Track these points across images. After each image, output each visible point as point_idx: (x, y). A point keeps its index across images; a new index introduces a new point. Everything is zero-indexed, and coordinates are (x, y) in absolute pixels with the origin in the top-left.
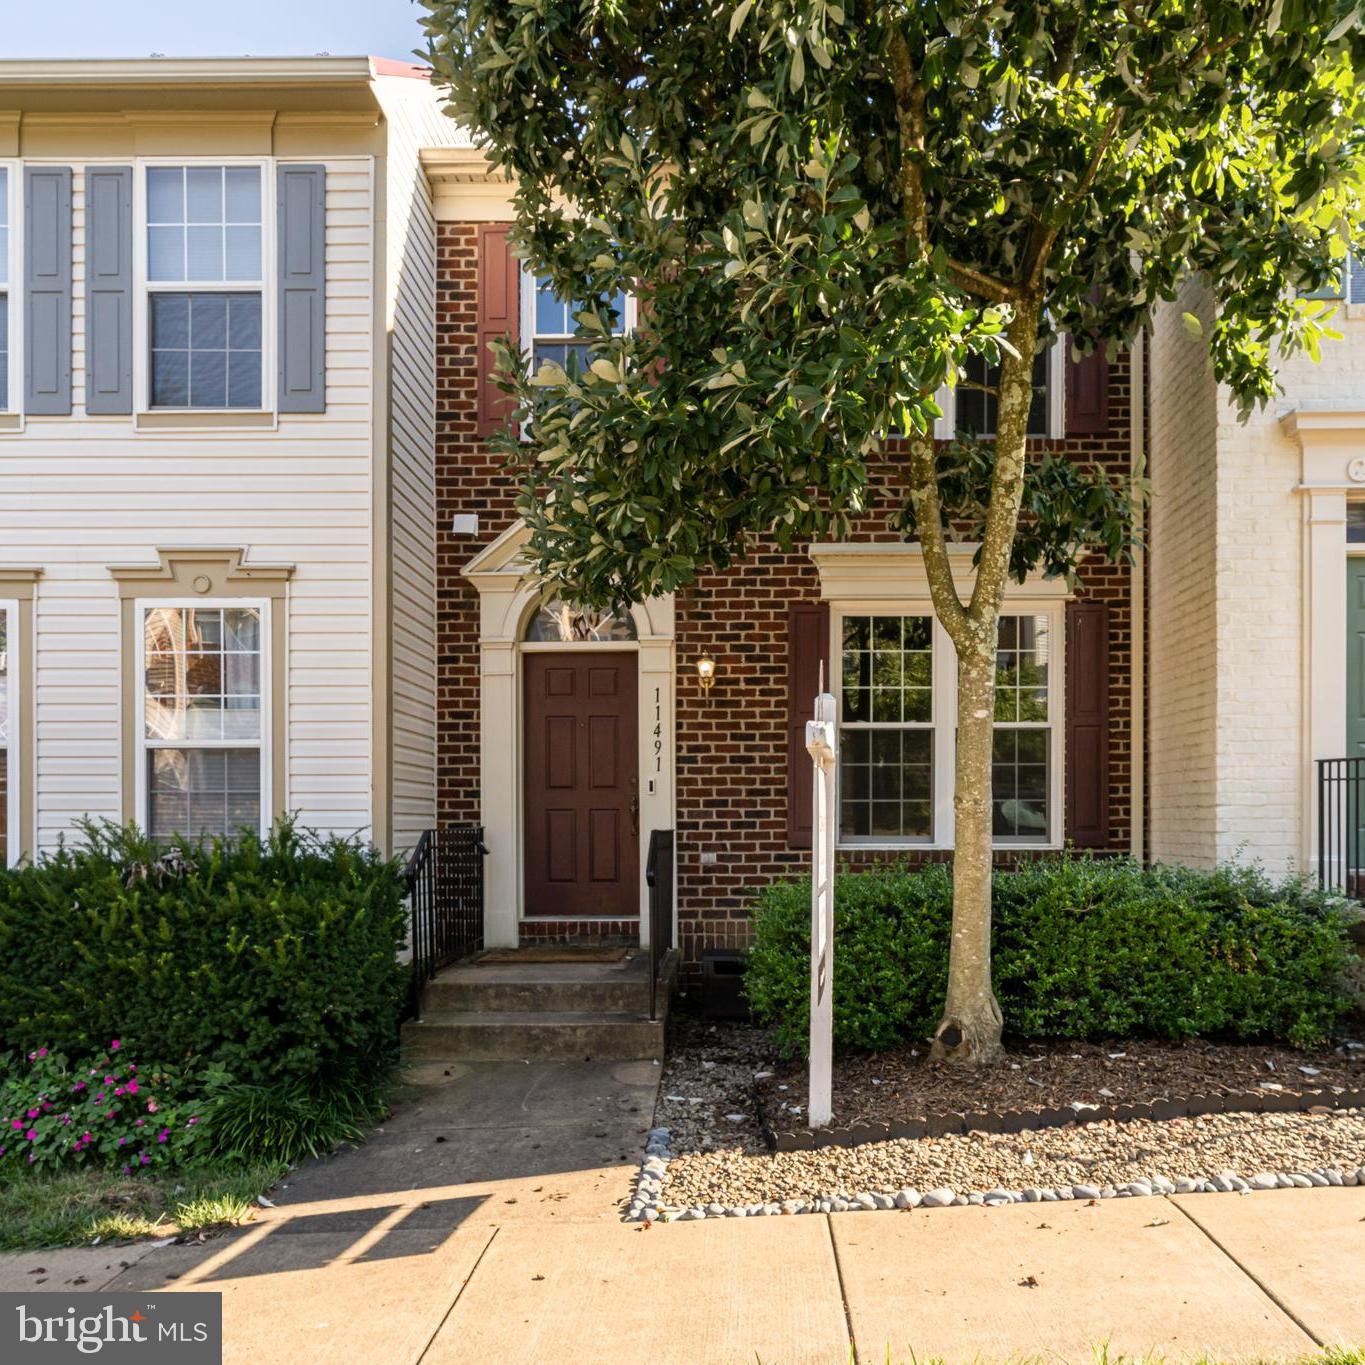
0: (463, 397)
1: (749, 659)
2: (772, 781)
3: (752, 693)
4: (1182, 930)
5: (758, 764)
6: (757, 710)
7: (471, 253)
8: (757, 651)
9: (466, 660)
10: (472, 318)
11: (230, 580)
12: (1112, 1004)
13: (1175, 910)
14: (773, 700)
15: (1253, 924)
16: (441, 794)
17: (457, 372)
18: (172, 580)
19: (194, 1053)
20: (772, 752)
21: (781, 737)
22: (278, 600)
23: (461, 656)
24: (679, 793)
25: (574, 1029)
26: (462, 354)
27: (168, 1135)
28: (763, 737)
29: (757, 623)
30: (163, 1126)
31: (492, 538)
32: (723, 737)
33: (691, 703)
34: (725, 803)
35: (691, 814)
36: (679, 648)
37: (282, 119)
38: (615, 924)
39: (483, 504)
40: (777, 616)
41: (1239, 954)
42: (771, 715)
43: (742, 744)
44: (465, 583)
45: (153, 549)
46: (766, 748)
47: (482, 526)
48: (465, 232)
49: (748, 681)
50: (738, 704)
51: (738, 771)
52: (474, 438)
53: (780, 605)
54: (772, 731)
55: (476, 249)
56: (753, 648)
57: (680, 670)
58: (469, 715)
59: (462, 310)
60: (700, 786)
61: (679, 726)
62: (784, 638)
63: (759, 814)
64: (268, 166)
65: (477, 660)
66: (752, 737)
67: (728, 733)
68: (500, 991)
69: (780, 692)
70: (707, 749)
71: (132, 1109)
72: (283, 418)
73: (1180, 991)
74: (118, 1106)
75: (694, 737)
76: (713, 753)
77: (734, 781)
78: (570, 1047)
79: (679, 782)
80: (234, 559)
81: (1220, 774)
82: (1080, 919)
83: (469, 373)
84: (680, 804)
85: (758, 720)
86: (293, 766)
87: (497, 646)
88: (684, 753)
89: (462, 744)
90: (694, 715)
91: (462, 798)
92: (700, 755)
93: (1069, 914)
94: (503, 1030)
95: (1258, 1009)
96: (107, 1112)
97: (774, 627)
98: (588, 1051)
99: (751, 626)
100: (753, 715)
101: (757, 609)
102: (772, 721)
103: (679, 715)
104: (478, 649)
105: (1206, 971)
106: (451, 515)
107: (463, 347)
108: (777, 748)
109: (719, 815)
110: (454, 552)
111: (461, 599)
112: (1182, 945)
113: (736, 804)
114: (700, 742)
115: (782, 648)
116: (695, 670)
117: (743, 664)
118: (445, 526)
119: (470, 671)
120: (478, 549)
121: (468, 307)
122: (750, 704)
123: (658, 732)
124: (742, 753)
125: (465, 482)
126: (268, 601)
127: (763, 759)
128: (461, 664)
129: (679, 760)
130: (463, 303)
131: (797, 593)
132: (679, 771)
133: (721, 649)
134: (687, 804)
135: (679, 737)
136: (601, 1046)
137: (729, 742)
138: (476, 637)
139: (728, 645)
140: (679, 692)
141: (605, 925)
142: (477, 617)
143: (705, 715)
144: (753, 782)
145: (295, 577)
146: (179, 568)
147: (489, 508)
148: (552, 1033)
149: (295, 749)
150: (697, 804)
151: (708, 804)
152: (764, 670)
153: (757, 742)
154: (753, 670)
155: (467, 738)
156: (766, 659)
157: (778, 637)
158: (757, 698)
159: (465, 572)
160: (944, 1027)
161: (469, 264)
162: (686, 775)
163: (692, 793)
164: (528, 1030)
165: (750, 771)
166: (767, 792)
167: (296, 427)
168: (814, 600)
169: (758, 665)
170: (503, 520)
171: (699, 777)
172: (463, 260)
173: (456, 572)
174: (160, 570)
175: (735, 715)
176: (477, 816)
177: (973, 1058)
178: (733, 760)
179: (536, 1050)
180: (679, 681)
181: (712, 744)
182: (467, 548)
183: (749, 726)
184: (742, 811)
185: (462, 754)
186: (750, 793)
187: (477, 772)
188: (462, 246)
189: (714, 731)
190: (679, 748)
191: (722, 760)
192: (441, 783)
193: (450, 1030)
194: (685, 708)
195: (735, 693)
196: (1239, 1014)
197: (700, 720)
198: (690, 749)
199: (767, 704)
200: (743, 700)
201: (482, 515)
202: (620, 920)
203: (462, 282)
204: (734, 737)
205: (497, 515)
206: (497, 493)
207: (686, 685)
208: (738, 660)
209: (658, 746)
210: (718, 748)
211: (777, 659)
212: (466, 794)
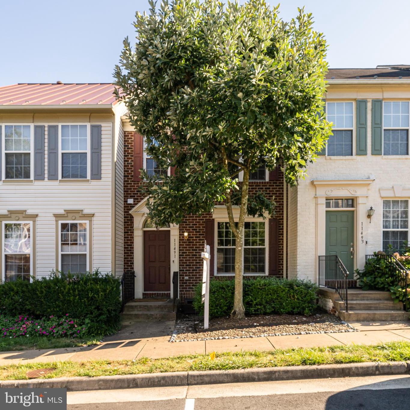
0: (130, 172)
2: (201, 260)
3: (197, 240)
4: (282, 292)
5: (198, 256)
6: (198, 244)
7: (132, 138)
8: (198, 230)
9: (131, 232)
10: (132, 153)
11: (80, 217)
12: (268, 306)
13: (280, 288)
15: (296, 290)
16: (125, 263)
17: (128, 166)
18: (67, 217)
19: (82, 317)
22: (91, 221)
24: (180, 263)
25: (157, 314)
26: (130, 162)
27: (80, 331)
29: (198, 224)
30: (78, 330)
31: (136, 204)
32: (190, 250)
34: (190, 265)
35: (182, 268)
36: (180, 230)
37: (92, 115)
38: (165, 293)
39: (135, 196)
40: (202, 222)
41: (294, 296)
43: (194, 251)
44: (130, 215)
45: (63, 210)
46: (200, 252)
47: (134, 201)
48: (130, 133)
49: (196, 237)
50: (193, 242)
52: (132, 181)
53: (203, 220)
54: (201, 249)
55: (133, 138)
56: (197, 230)
57: (180, 235)
58: (131, 245)
59: (130, 152)
60: (185, 261)
61: (180, 247)
63: (198, 268)
64: (88, 125)
65: (133, 232)
68: (140, 307)
70: (186, 253)
71: (72, 327)
72: (92, 181)
73: (282, 304)
74: (70, 326)
75: (183, 250)
76: (188, 254)
77: (192, 260)
78: (156, 318)
79: (180, 260)
80: (81, 212)
82: (261, 289)
83: (131, 166)
84: (180, 265)
85: (198, 246)
86: (93, 258)
87: (138, 229)
88: (181, 254)
90: (183, 245)
92: (185, 254)
93: (259, 289)
94: (142, 315)
96: (68, 327)
97: (201, 225)
98: (160, 319)
99: (196, 225)
101: (198, 221)
103: (180, 245)
104: (133, 230)
105: (287, 300)
106: (127, 199)
107: (130, 160)
109: (189, 268)
110: (128, 208)
111: (129, 218)
112: (282, 295)
113: (193, 265)
114: (185, 251)
115: (203, 230)
116: (183, 235)
117: (195, 233)
118: (126, 201)
119: (131, 235)
120: (133, 207)
121: (131, 151)
122: (196, 242)
123: (175, 249)
124: (194, 254)
125: (130, 191)
126: (88, 221)
128: (129, 233)
129: (180, 255)
130: (130, 150)
131: (207, 217)
132: (180, 258)
133: (189, 230)
134: (182, 265)
135: (180, 250)
136: (163, 318)
138: (133, 227)
139: (191, 229)
140: (180, 240)
141: (162, 293)
142: (133, 222)
143: (186, 245)
144: (197, 260)
145: (95, 216)
146: (69, 214)
147: (136, 197)
148: (152, 315)
149: (94, 254)
150: (184, 265)
151: (186, 265)
152: (199, 235)
153: (198, 251)
154: (197, 235)
155: (131, 250)
156: (200, 232)
157: (203, 227)
158: (198, 241)
159: (130, 212)
160: (233, 311)
161: (131, 141)
162: (181, 259)
163: (183, 263)
164: (147, 314)
165: (196, 258)
167: (95, 182)
168: (211, 218)
169: (198, 234)
170: (139, 200)
171: (184, 259)
172: (130, 140)
173: (128, 212)
174: (64, 215)
175: (193, 245)
176: (133, 268)
177: (238, 317)
178: (192, 255)
179: (149, 318)
180: (180, 237)
181: (187, 252)
182: (131, 207)
183: (196, 247)
184: (194, 267)
185: (129, 254)
186: (196, 263)
187: (133, 258)
188: (130, 137)
190: (180, 253)
191: (190, 255)
192: (125, 261)
193: (130, 315)
194: (181, 243)
195: (193, 240)
197: (185, 246)
198: (182, 253)
199: (200, 242)
200: (195, 241)
201: (134, 199)
202: (166, 292)
203: (130, 145)
204: (192, 250)
205: (138, 199)
206: (138, 194)
207: (181, 238)
208: (193, 232)
209: (175, 252)
210: (189, 253)
211: (202, 232)
212: (131, 263)
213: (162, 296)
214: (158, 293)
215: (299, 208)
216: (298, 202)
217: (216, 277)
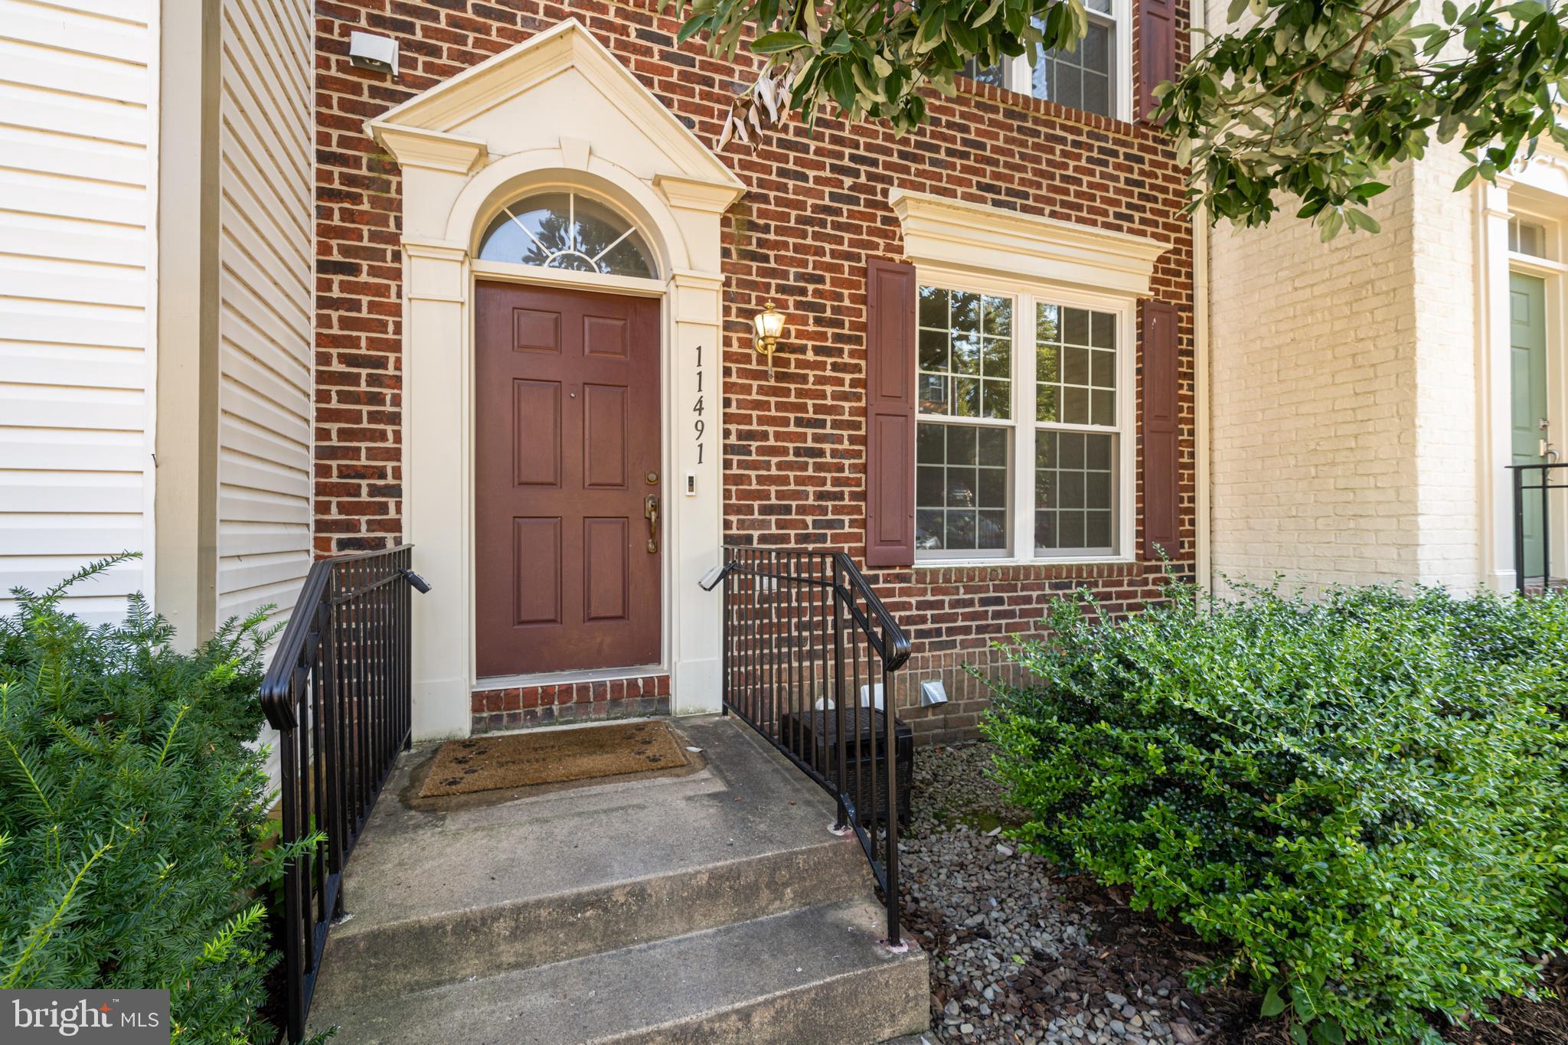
1: (818, 321)
2: (847, 482)
3: (821, 366)
5: (828, 459)
6: (829, 389)
8: (828, 313)
9: (373, 271)
14: (848, 377)
16: (322, 489)
20: (846, 445)
21: (856, 426)
23: (365, 265)
24: (727, 494)
28: (836, 424)
29: (828, 276)
31: (425, 84)
32: (785, 422)
33: (742, 373)
34: (787, 510)
35: (741, 524)
36: (727, 296)
39: (407, 28)
40: (852, 271)
42: (845, 396)
43: (810, 431)
44: (376, 147)
46: (839, 439)
47: (406, 61)
49: (817, 350)
50: (804, 379)
51: (804, 467)
53: (857, 258)
54: (846, 417)
56: (823, 308)
57: (728, 326)
58: (380, 362)
60: (754, 486)
61: (727, 403)
62: (863, 300)
63: (830, 524)
65: (396, 273)
66: (822, 424)
67: (792, 416)
69: (856, 368)
70: (764, 436)
75: (747, 419)
76: (772, 442)
77: (799, 481)
79: (727, 479)
84: (728, 509)
85: (829, 402)
87: (434, 252)
88: (733, 440)
89: (365, 409)
90: (747, 389)
91: (364, 497)
92: (754, 444)
97: (850, 284)
99: (821, 280)
100: (822, 395)
101: (827, 259)
102: (847, 405)
103: (728, 387)
104: (397, 257)
106: (345, 34)
108: (852, 440)
109: (780, 525)
110: (351, 92)
111: (364, 172)
113: (802, 510)
114: (755, 427)
115: (859, 313)
116: (749, 329)
117: (811, 328)
118: (332, 45)
119: (382, 290)
120: (398, 97)
122: (820, 380)
123: (699, 408)
124: (810, 444)
127: (835, 453)
128: (364, 277)
129: (727, 449)
131: (876, 247)
132: (727, 464)
133: (784, 304)
134: (738, 510)
135: (728, 418)
137: (792, 428)
138: (394, 239)
139: (791, 300)
140: (727, 357)
142: (397, 206)
143: (761, 390)
147: (419, 36)
150: (749, 510)
151: (764, 510)
152: (838, 338)
153: (828, 431)
154: (823, 336)
156: (840, 324)
157: (854, 298)
158: (828, 373)
159: (370, 127)
162: (735, 471)
163: (742, 495)
165: (819, 467)
166: (840, 496)
168: (896, 257)
169: (830, 331)
170: (445, 60)
171: (753, 473)
173: (357, 127)
175: (800, 393)
176: (396, 526)
178: (798, 452)
180: (727, 342)
181: (771, 430)
182: (377, 92)
183: (818, 409)
184: (809, 519)
185: (365, 425)
186: (820, 496)
187: (396, 455)
189: (773, 413)
190: (727, 434)
191: (784, 451)
192: (322, 471)
194: (734, 379)
195: (800, 364)
197: (755, 396)
198: (741, 435)
199: (841, 382)
200: (811, 374)
201: (405, 44)
204: (799, 422)
205: (434, 51)
206: (434, 16)
207: (735, 347)
208: (804, 321)
209: (699, 426)
210: (778, 436)
211: (854, 326)
212: (374, 491)
213: (615, 701)
214: (583, 689)
217: (921, 574)
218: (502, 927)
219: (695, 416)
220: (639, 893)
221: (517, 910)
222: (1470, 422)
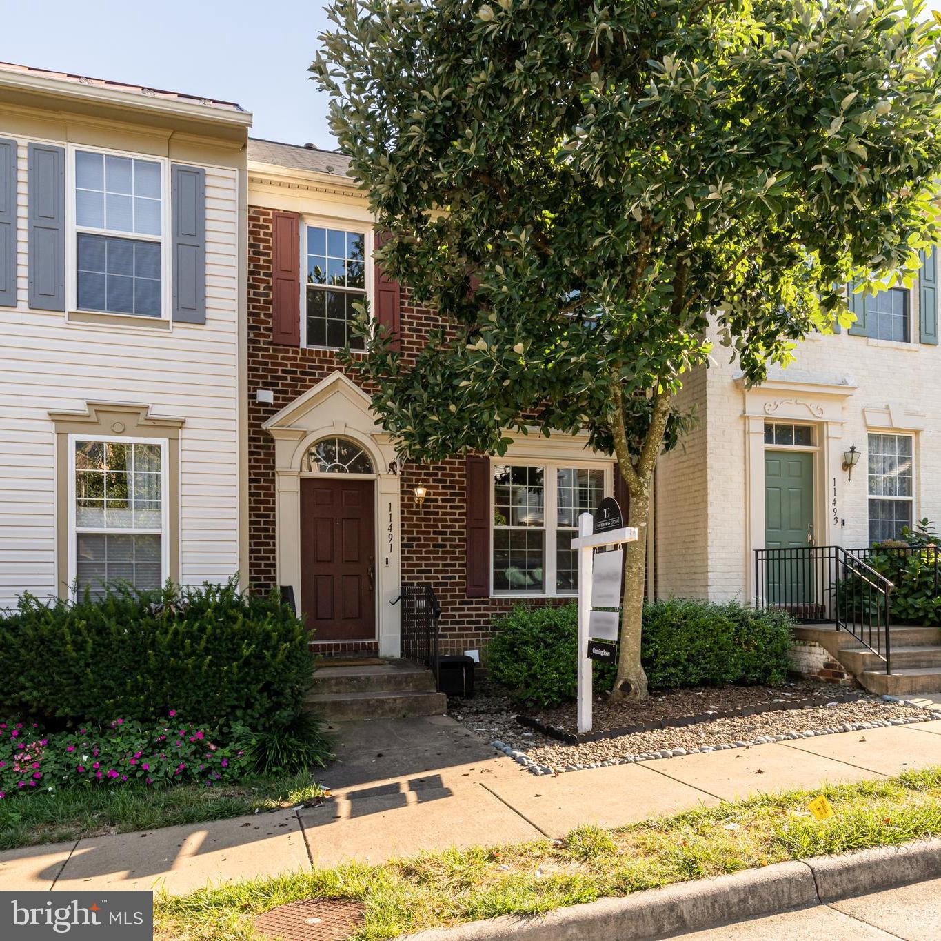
0: (262, 316)
1: (443, 487)
2: (457, 559)
3: (445, 507)
4: (723, 631)
5: (449, 549)
6: (449, 517)
7: (267, 228)
8: (448, 483)
9: (265, 481)
10: (269, 268)
11: (139, 425)
12: (693, 669)
13: (721, 622)
14: (458, 511)
15: (754, 627)
16: (251, 565)
17: (258, 301)
18: (97, 423)
19: (220, 716)
20: (457, 542)
21: (462, 533)
22: (174, 441)
23: (262, 479)
24: (403, 565)
25: (395, 700)
26: (262, 290)
27: (227, 762)
28: (452, 533)
29: (448, 467)
30: (223, 757)
31: (283, 406)
32: (429, 533)
33: (409, 512)
34: (430, 571)
35: (409, 578)
36: (402, 479)
37: (177, 136)
38: (363, 644)
39: (277, 385)
40: (460, 463)
41: (747, 642)
42: (456, 520)
43: (440, 537)
44: (266, 433)
45: (85, 402)
46: (454, 540)
47: (276, 398)
48: (264, 214)
49: (443, 500)
50: (437, 513)
51: (437, 552)
52: (270, 343)
53: (462, 457)
54: (457, 529)
55: (271, 226)
56: (446, 481)
57: (402, 492)
58: (268, 516)
59: (261, 262)
60: (415, 561)
61: (402, 526)
62: (464, 476)
63: (450, 578)
64: (166, 164)
65: (273, 482)
66: (445, 533)
67: (431, 530)
68: (338, 681)
69: (462, 507)
70: (419, 539)
71: (201, 749)
72: (176, 324)
73: (722, 661)
74: (193, 748)
75: (412, 532)
76: (422, 542)
77: (435, 559)
78: (392, 710)
79: (403, 559)
80: (143, 412)
81: (710, 557)
82: (678, 627)
83: (265, 302)
84: (403, 572)
85: (449, 523)
86: (183, 546)
87: (288, 473)
88: (405, 541)
89: (263, 534)
90: (412, 519)
91: (263, 568)
92: (415, 543)
93: (672, 625)
94: (353, 703)
95: (755, 668)
96: (189, 751)
97: (459, 469)
98: (404, 712)
99: (445, 469)
100: (446, 520)
101: (448, 459)
102: (457, 524)
103: (403, 519)
104: (273, 475)
105: (734, 651)
106: (255, 390)
107: (262, 286)
108: (460, 540)
109: (427, 578)
110: (258, 414)
111: (262, 443)
112: (724, 638)
113: (436, 571)
114: (415, 535)
115: (462, 482)
116: (412, 493)
117: (440, 490)
118: (252, 396)
119: (268, 488)
120: (274, 412)
121: (265, 261)
122: (444, 514)
123: (390, 529)
124: (440, 542)
125: (264, 370)
126: (167, 440)
127: (451, 546)
128: (262, 484)
129: (403, 545)
130: (262, 258)
132: (403, 552)
133: (427, 481)
134: (408, 572)
135: (402, 532)
136: (411, 709)
137: (432, 536)
138: (273, 468)
139: (431, 479)
140: (402, 506)
141: (357, 645)
142: (273, 455)
143: (418, 519)
144: (446, 559)
145: (185, 426)
146: (101, 415)
147: (280, 387)
148: (383, 702)
149: (183, 535)
150: (413, 572)
151: (419, 572)
152: (453, 494)
153: (448, 536)
154: (446, 494)
155: (267, 530)
156: (454, 488)
157: (460, 476)
158: (448, 510)
159: (265, 426)
160: (621, 683)
161: (265, 234)
162: (406, 555)
163: (409, 565)
164: (368, 702)
165: (444, 552)
166: (454, 565)
167: (184, 331)
168: (481, 454)
169: (449, 491)
170: (290, 395)
171: (414, 556)
172: (262, 231)
173: (259, 426)
174: (88, 416)
175: (435, 520)
176: (273, 579)
177: (638, 697)
178: (434, 546)
179: (373, 713)
180: (402, 499)
181: (422, 536)
182: (265, 412)
183: (443, 527)
184: (440, 576)
185: (263, 540)
186: (444, 565)
187: (273, 551)
188: (261, 222)
189: (423, 529)
190: (402, 539)
191: (428, 546)
194: (406, 515)
195: (435, 507)
196: (748, 672)
197: (415, 522)
198: (409, 539)
199: (454, 514)
200: (440, 511)
201: (276, 392)
203: (261, 245)
204: (435, 533)
205: (286, 392)
206: (286, 378)
207: (406, 501)
208: (437, 488)
209: (391, 537)
210: (425, 539)
211: (460, 488)
212: (266, 565)
213: (356, 651)
214: (344, 645)
215: (709, 438)
216: (709, 425)
217: (494, 601)
218: (333, 682)
219: (389, 532)
220: (368, 678)
221: (337, 678)
222: (742, 530)
